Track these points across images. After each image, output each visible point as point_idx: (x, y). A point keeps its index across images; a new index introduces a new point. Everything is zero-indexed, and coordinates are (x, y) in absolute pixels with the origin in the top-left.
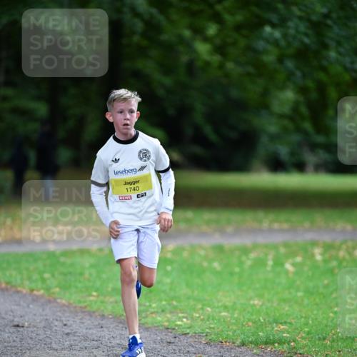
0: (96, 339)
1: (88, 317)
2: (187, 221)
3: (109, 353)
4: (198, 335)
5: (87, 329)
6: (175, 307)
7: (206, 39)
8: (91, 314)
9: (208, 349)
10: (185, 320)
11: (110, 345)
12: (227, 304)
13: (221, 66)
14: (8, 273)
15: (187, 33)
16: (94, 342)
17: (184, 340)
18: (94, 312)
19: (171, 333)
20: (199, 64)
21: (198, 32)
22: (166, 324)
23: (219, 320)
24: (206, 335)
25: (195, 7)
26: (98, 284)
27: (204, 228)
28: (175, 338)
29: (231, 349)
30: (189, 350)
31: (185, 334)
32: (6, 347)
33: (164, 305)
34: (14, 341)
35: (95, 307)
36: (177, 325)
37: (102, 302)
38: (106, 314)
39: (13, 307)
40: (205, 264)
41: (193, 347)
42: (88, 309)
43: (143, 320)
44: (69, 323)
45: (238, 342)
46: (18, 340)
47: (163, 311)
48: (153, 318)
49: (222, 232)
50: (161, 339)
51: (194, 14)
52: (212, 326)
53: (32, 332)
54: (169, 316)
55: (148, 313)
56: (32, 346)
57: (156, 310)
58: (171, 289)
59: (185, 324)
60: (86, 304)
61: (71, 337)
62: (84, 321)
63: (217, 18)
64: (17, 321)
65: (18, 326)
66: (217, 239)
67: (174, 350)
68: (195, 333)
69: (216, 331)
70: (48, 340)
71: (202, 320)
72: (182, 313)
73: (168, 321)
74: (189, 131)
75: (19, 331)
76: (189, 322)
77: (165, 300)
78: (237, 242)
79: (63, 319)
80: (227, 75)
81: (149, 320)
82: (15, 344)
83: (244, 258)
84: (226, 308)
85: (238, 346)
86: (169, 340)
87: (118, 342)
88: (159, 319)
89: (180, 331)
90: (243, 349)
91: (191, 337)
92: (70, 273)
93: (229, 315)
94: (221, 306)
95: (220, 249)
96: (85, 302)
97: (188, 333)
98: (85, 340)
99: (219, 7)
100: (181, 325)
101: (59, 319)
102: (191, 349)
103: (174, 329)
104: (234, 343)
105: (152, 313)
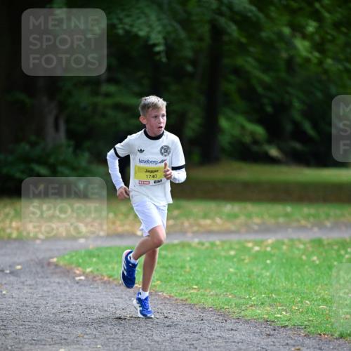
0: (196, 331)
1: (189, 310)
2: (287, 215)
3: (209, 345)
4: (297, 328)
5: (187, 321)
6: (275, 300)
7: (304, 36)
8: (192, 306)
9: (307, 341)
10: (284, 313)
11: (210, 337)
12: (326, 297)
13: (320, 63)
14: (110, 266)
15: (287, 31)
16: (195, 334)
17: (283, 333)
18: (195, 305)
19: (270, 325)
20: (299, 60)
21: (298, 29)
22: (266, 316)
23: (318, 313)
24: (305, 328)
25: (295, 5)
26: (199, 278)
27: (303, 222)
28: (274, 330)
29: (330, 341)
30: (288, 342)
31: (285, 327)
32: (108, 339)
33: (263, 298)
34: (116, 333)
35: (195, 301)
36: (276, 318)
37: (203, 295)
38: (207, 307)
39: (115, 300)
40: (304, 257)
41: (292, 339)
42: (189, 301)
43: (243, 312)
44: (170, 316)
45: (336, 335)
46: (120, 332)
47: (262, 304)
48: (252, 310)
49: (321, 226)
50: (261, 331)
51: (293, 12)
52: (311, 319)
53: (134, 324)
54: (268, 308)
55: (248, 306)
56: (134, 338)
57: (255, 303)
58: (270, 282)
59: (284, 316)
60: (187, 297)
61: (172, 329)
62: (185, 313)
63: (317, 16)
64: (119, 313)
65: (120, 318)
66: (316, 233)
67: (274, 342)
68: (294, 325)
69: (315, 323)
70: (149, 332)
71: (302, 312)
72: (282, 306)
73: (268, 314)
74: (289, 127)
75: (121, 324)
76: (288, 314)
77: (265, 293)
78: (336, 235)
79: (165, 311)
80: (326, 72)
81: (249, 312)
82: (117, 336)
83: (342, 252)
84: (324, 300)
85: (337, 339)
86: (268, 333)
87: (218, 334)
88: (258, 311)
89: (279, 324)
90: (342, 341)
91: (290, 329)
92: (171, 266)
93: (328, 308)
94: (320, 299)
95: (319, 243)
96: (185, 295)
97: (287, 326)
98: (186, 332)
99: (317, 5)
100: (281, 318)
101: (160, 311)
102: (290, 341)
103: (273, 322)
104: (332, 335)
105: (251, 306)
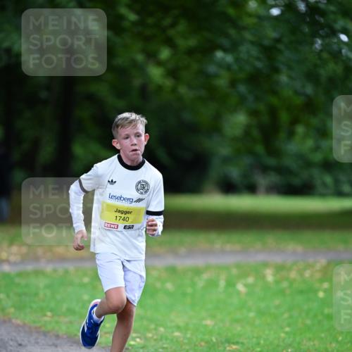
1: (43, 337)
7: (159, 63)
8: (45, 334)
10: (138, 340)
12: (180, 324)
13: (174, 90)
15: (140, 58)
18: (49, 332)
21: (152, 56)
23: (172, 340)
25: (148, 32)
26: (52, 305)
27: (157, 249)
35: (49, 327)
36: (130, 345)
37: (57, 322)
38: (60, 333)
40: (158, 285)
42: (43, 329)
44: (23, 343)
48: (107, 338)
49: (175, 253)
51: (147, 39)
52: (165, 346)
55: (102, 333)
57: (109, 330)
59: (139, 343)
60: (40, 324)
62: (39, 340)
63: (170, 42)
66: (170, 261)
69: (169, 350)
71: (155, 340)
72: (136, 333)
76: (142, 342)
78: (189, 263)
79: (18, 339)
80: (180, 99)
81: (103, 340)
83: (196, 279)
84: (178, 328)
92: (25, 294)
93: (182, 335)
94: (174, 326)
95: (172, 270)
96: (39, 322)
99: (171, 32)
100: (135, 345)
101: (13, 338)
103: (127, 349)
105: (106, 333)
